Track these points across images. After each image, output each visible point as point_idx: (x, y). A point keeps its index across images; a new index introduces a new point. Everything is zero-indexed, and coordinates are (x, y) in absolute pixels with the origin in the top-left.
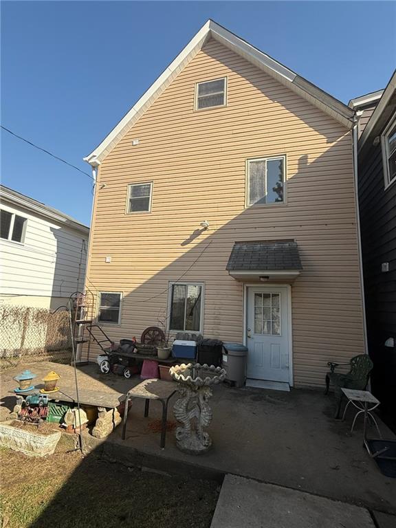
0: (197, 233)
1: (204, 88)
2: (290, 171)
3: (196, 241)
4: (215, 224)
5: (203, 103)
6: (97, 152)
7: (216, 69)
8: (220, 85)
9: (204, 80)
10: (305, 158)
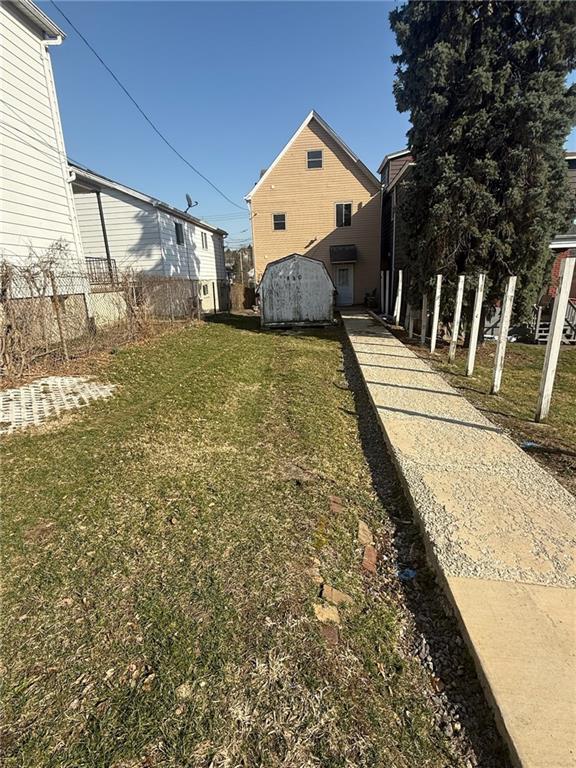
0: (312, 242)
1: (311, 155)
2: (354, 210)
3: (312, 246)
4: (321, 237)
5: (311, 165)
6: (252, 193)
7: (317, 144)
8: (318, 154)
9: (310, 149)
10: (361, 204)
